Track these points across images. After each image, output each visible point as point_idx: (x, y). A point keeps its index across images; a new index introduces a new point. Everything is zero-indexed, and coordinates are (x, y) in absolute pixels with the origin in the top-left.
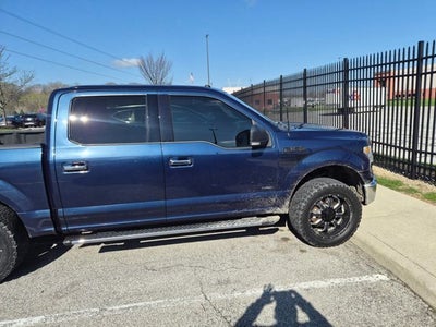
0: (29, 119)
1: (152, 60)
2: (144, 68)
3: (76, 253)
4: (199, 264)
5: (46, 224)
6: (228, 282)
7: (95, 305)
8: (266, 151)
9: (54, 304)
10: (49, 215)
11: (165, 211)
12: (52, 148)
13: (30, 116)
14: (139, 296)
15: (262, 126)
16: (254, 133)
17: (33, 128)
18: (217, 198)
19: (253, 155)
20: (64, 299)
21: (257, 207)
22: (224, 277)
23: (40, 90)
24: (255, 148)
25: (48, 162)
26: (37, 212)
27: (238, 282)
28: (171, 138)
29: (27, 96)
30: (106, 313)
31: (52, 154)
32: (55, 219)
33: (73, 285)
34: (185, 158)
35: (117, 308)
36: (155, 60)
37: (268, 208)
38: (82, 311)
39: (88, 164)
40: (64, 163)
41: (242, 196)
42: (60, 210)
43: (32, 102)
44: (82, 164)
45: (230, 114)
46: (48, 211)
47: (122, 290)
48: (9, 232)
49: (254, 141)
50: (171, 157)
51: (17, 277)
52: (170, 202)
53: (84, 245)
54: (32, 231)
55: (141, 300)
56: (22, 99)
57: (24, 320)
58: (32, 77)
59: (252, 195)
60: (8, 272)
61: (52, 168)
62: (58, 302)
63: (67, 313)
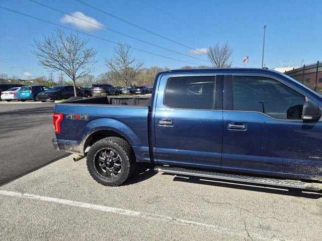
0: (138, 90)
1: (218, 49)
2: (211, 55)
3: (159, 177)
4: (244, 208)
5: (146, 156)
6: (268, 228)
7: (169, 215)
8: (317, 124)
9: (146, 206)
10: (148, 150)
11: (221, 161)
12: (154, 109)
13: (139, 88)
14: (198, 217)
15: (315, 103)
16: (307, 109)
17: (140, 95)
18: (266, 159)
19: (304, 128)
20: (151, 205)
21: (302, 172)
22: (265, 223)
23: (146, 72)
24: (305, 121)
25: (151, 117)
26: (142, 147)
27: (277, 231)
28: (231, 108)
29: (138, 76)
30: (176, 222)
31: (154, 113)
32: (151, 154)
33: (157, 198)
34: (241, 124)
35: (183, 221)
36: (220, 49)
37: (314, 175)
38: (161, 216)
39: (173, 121)
40: (160, 119)
41: (289, 160)
42: (154, 148)
43: (140, 79)
44: (170, 121)
45: (282, 91)
46: (148, 148)
47: (187, 210)
48: (127, 157)
49: (306, 115)
50: (229, 122)
51: (128, 184)
52: (225, 155)
53: (165, 174)
54: (139, 158)
55: (199, 221)
56: (136, 77)
57: (130, 211)
58: (143, 64)
59: (298, 161)
60: (124, 180)
61: (153, 121)
62: (148, 206)
63: (153, 215)
